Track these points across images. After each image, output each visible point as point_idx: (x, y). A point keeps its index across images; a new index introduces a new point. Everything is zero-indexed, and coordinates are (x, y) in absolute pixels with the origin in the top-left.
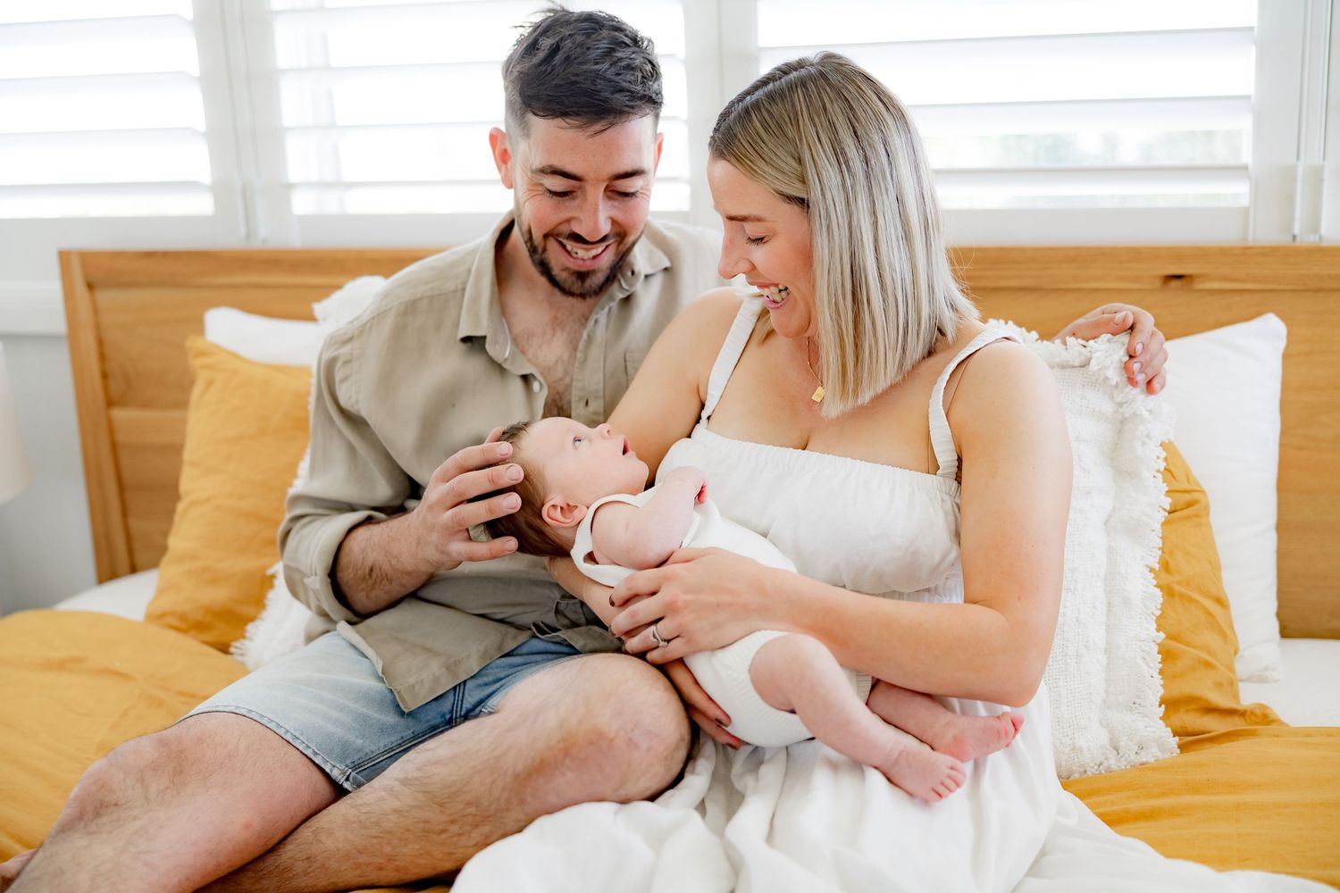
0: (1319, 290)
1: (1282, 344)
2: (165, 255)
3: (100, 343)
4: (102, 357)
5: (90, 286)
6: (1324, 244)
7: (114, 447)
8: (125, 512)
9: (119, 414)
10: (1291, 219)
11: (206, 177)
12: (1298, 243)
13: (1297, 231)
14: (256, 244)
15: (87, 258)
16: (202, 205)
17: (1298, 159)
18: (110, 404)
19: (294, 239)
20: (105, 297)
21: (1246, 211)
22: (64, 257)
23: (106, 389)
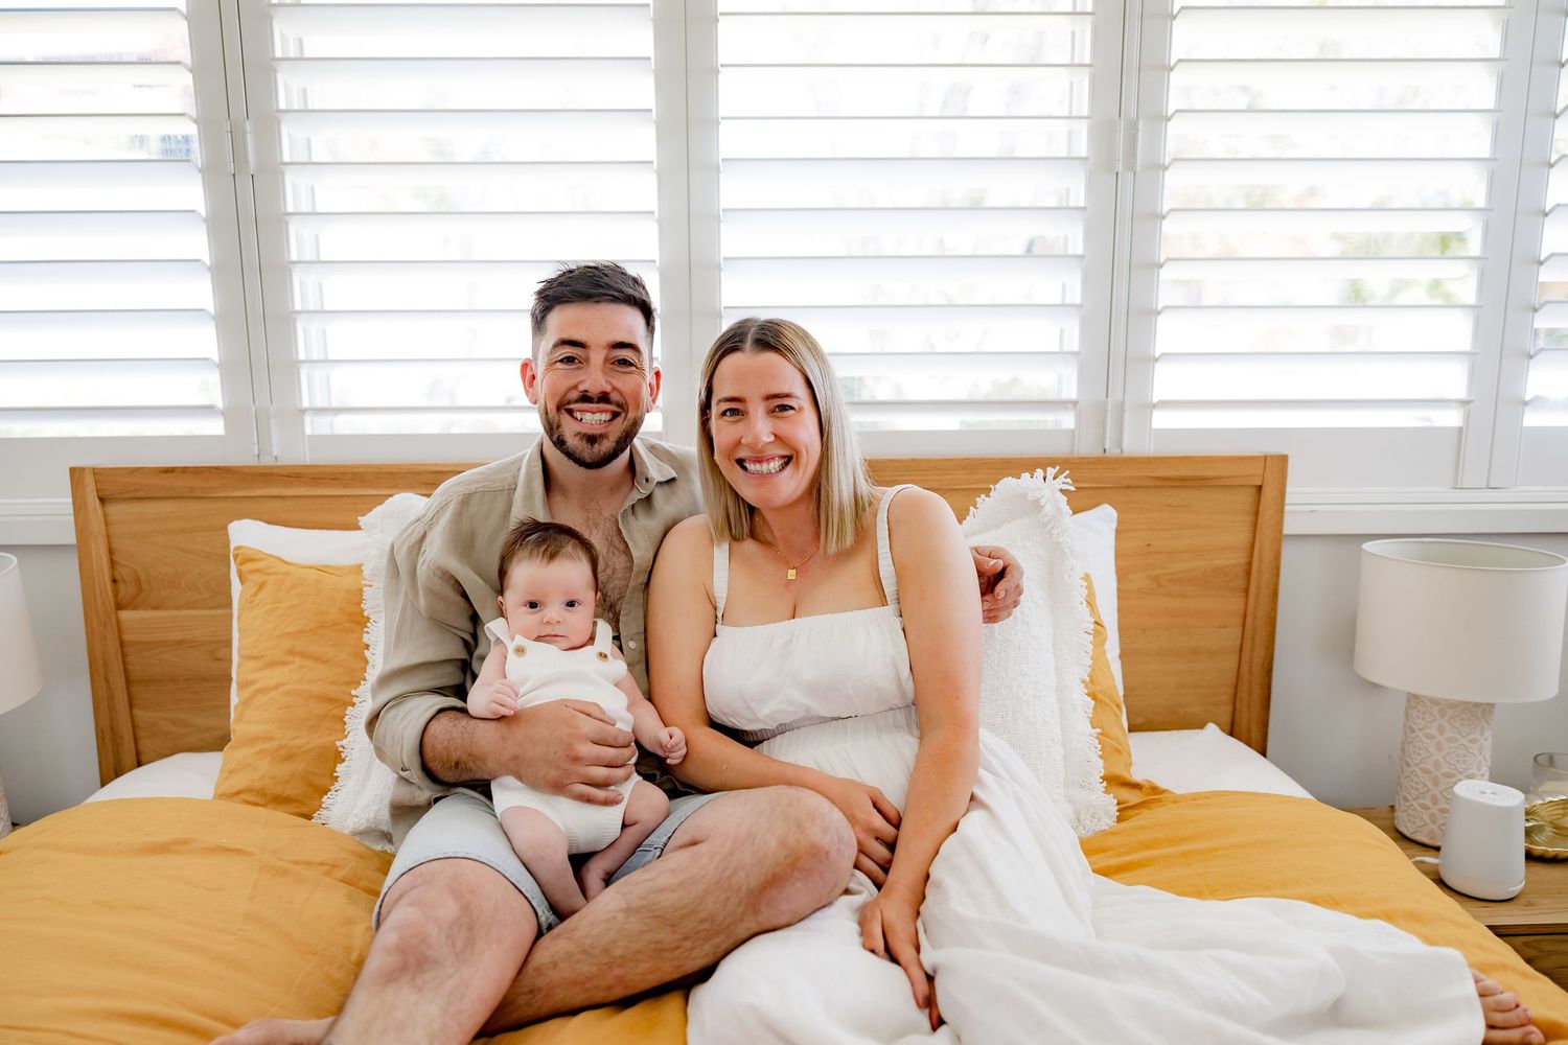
0: (1129, 487)
1: (1114, 525)
2: (185, 470)
3: (111, 551)
4: (113, 563)
5: (102, 500)
6: (1125, 455)
7: (122, 643)
8: (131, 706)
9: (125, 615)
10: (1104, 437)
11: (218, 401)
12: (1107, 454)
13: (1107, 447)
14: (267, 461)
15: (97, 473)
16: (215, 427)
17: (1107, 396)
18: (119, 607)
19: (304, 456)
20: (116, 510)
21: (1073, 431)
22: (76, 474)
23: (116, 595)
